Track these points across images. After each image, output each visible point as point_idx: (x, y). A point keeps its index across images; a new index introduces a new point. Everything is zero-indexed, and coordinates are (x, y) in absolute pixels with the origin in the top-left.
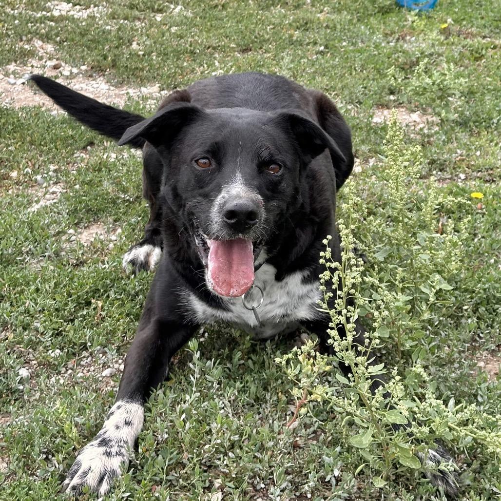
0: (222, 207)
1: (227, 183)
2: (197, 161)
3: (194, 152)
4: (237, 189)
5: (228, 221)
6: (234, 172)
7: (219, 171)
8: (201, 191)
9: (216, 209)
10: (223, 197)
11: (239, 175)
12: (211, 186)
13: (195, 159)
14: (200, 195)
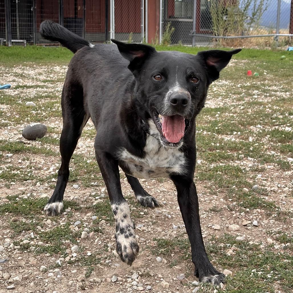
0: (169, 97)
1: (171, 86)
2: (154, 77)
3: (153, 72)
4: (177, 89)
5: (173, 104)
6: (175, 82)
7: (167, 81)
8: (157, 92)
9: (166, 99)
10: (170, 93)
11: (177, 83)
12: (163, 89)
13: (154, 76)
14: (157, 94)
